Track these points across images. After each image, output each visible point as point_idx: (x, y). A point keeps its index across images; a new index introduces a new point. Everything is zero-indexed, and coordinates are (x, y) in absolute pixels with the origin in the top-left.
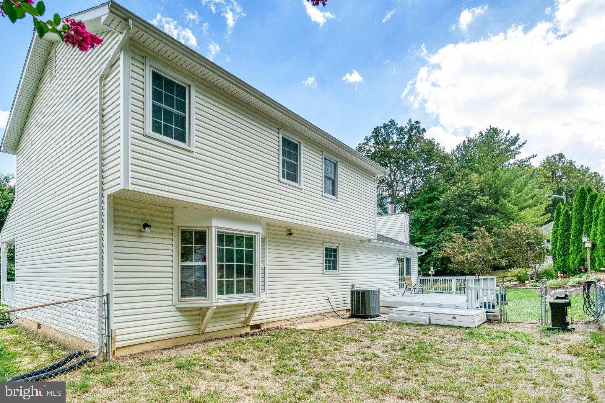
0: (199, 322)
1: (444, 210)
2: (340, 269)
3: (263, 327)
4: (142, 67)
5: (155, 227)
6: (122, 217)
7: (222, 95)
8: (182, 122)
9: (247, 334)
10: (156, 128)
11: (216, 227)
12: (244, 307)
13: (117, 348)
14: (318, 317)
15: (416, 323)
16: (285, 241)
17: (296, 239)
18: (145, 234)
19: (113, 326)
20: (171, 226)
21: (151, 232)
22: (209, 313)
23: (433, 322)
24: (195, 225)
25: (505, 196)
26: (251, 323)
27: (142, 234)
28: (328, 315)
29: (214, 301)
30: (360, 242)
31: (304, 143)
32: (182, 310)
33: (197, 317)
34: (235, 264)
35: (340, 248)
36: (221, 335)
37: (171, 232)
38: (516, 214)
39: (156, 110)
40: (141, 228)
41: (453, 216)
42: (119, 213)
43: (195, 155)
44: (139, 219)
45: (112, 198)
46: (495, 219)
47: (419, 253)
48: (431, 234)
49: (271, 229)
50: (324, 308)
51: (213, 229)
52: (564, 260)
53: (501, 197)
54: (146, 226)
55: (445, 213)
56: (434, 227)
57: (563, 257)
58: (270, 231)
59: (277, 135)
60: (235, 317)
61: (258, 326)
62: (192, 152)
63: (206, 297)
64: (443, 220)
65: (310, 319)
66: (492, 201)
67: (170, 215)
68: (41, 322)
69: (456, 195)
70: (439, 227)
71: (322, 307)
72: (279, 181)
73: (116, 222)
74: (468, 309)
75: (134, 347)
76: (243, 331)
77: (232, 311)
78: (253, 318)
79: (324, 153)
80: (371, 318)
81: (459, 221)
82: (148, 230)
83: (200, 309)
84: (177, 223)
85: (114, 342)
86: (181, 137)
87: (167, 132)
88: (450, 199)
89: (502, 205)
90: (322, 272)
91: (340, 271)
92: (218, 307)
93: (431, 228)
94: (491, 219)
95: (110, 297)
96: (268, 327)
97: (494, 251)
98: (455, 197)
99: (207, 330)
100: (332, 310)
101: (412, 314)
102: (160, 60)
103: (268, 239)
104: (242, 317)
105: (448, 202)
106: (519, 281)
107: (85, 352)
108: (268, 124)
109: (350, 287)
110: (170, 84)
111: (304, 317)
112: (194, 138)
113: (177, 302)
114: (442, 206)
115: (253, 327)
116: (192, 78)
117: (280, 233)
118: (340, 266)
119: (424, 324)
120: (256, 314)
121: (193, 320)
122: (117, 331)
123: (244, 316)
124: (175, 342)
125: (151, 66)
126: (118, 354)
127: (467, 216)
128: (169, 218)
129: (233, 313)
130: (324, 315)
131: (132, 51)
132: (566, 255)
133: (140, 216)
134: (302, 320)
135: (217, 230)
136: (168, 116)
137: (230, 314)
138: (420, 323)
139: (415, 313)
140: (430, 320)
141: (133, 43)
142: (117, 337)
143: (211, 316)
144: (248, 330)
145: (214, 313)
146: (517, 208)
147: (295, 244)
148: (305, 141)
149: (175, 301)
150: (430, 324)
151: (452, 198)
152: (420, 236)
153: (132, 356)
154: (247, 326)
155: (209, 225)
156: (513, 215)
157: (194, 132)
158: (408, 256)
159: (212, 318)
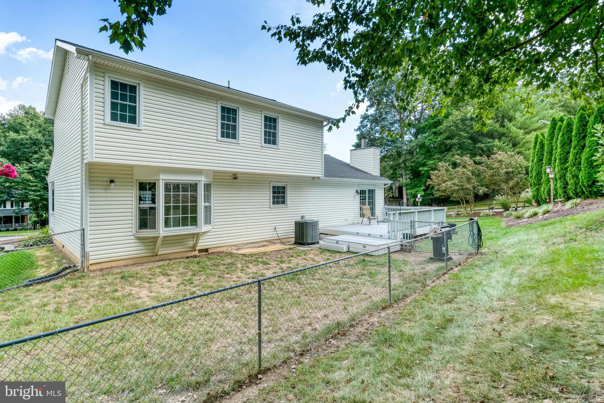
0: (154, 247)
1: (446, 135)
2: (288, 203)
3: (210, 251)
4: (103, 79)
5: (119, 182)
6: (94, 177)
7: (166, 85)
8: (133, 109)
9: (195, 257)
10: (114, 117)
11: (163, 180)
12: (193, 236)
13: (91, 264)
14: (265, 243)
15: (337, 250)
16: (231, 184)
17: (242, 181)
18: (111, 188)
19: (87, 249)
20: (131, 180)
21: (115, 185)
22: (159, 242)
23: (351, 250)
24: (147, 178)
25: (510, 120)
26: (198, 248)
27: (109, 187)
28: (276, 242)
29: (161, 232)
30: (312, 179)
31: (243, 107)
32: (139, 239)
33: (152, 244)
34: (181, 204)
35: (288, 186)
36: (172, 257)
37: (131, 184)
38: (521, 137)
39: (114, 106)
40: (109, 183)
41: (455, 141)
42: (92, 175)
43: (144, 131)
44: (107, 177)
45: (87, 165)
46: (498, 144)
47: (385, 185)
48: (434, 159)
49: (216, 176)
50: (271, 236)
51: (161, 181)
52: (537, 189)
53: (506, 120)
54: (112, 181)
55: (448, 138)
56: (438, 152)
57: (537, 186)
58: (216, 177)
59: (216, 105)
60: (184, 244)
61: (206, 250)
62: (141, 130)
63: (155, 229)
64: (446, 145)
65: (257, 245)
66: (498, 125)
67: (131, 173)
68: (64, 245)
69: (458, 120)
70: (443, 152)
71: (270, 235)
72: (217, 140)
73: (90, 181)
74: (389, 239)
75: (103, 264)
76: (192, 254)
77: (181, 239)
78: (199, 245)
79: (263, 112)
80: (308, 245)
81: (461, 147)
82: (113, 184)
83: (154, 237)
84: (135, 178)
85: (88, 260)
86: (133, 120)
87: (123, 119)
88: (451, 123)
89: (508, 128)
90: (269, 206)
91: (289, 205)
92: (164, 237)
93: (435, 153)
94: (495, 143)
95: (85, 231)
96: (215, 251)
97: (474, 180)
98: (457, 122)
99: (159, 253)
100: (278, 238)
101: (337, 242)
102: (116, 72)
103: (215, 183)
104: (191, 243)
105: (450, 127)
106: (503, 208)
107: (74, 266)
108: (207, 98)
109: (300, 217)
110: (124, 86)
111: (250, 243)
112: (142, 119)
113: (135, 233)
114: (445, 131)
115: (200, 251)
116: (140, 78)
117: (228, 178)
118: (288, 200)
119: (342, 251)
120: (200, 241)
121: (148, 246)
122: (90, 253)
123: (192, 242)
124: (135, 261)
125: (109, 77)
126: (90, 268)
127: (469, 141)
128: (130, 174)
129: (182, 240)
130: (271, 242)
131: (95, 71)
132: (539, 184)
133: (109, 176)
134: (248, 246)
135: (164, 181)
136: (123, 108)
137: (179, 241)
138: (340, 251)
139: (339, 242)
140: (349, 248)
141: (96, 65)
142: (90, 257)
143: (160, 243)
144: (196, 253)
145: (163, 241)
146: (522, 131)
147: (241, 186)
148: (242, 105)
149: (134, 232)
150: (348, 251)
151: (455, 122)
152: (424, 161)
153: (101, 270)
154: (195, 250)
155: (158, 178)
156: (518, 139)
157: (142, 116)
158: (371, 188)
159: (162, 244)
